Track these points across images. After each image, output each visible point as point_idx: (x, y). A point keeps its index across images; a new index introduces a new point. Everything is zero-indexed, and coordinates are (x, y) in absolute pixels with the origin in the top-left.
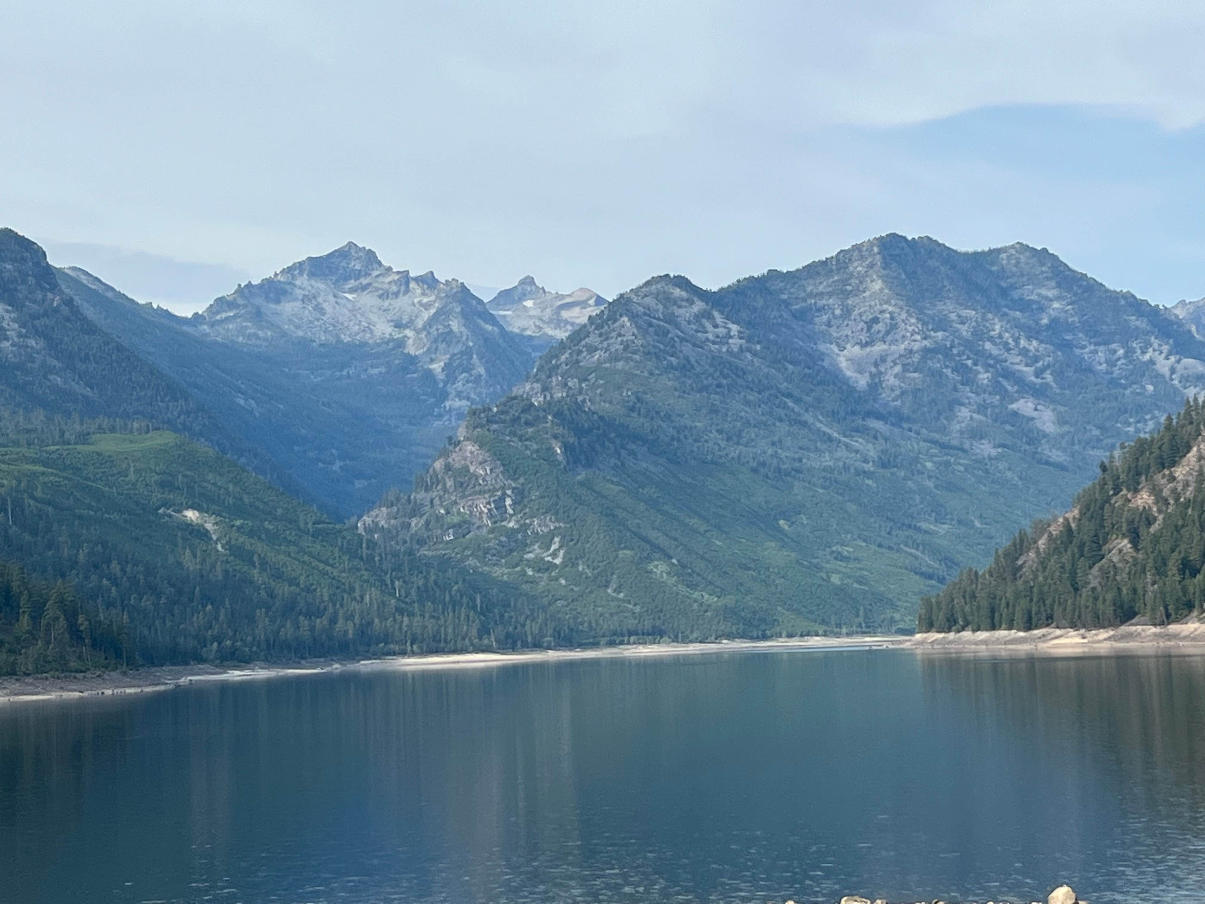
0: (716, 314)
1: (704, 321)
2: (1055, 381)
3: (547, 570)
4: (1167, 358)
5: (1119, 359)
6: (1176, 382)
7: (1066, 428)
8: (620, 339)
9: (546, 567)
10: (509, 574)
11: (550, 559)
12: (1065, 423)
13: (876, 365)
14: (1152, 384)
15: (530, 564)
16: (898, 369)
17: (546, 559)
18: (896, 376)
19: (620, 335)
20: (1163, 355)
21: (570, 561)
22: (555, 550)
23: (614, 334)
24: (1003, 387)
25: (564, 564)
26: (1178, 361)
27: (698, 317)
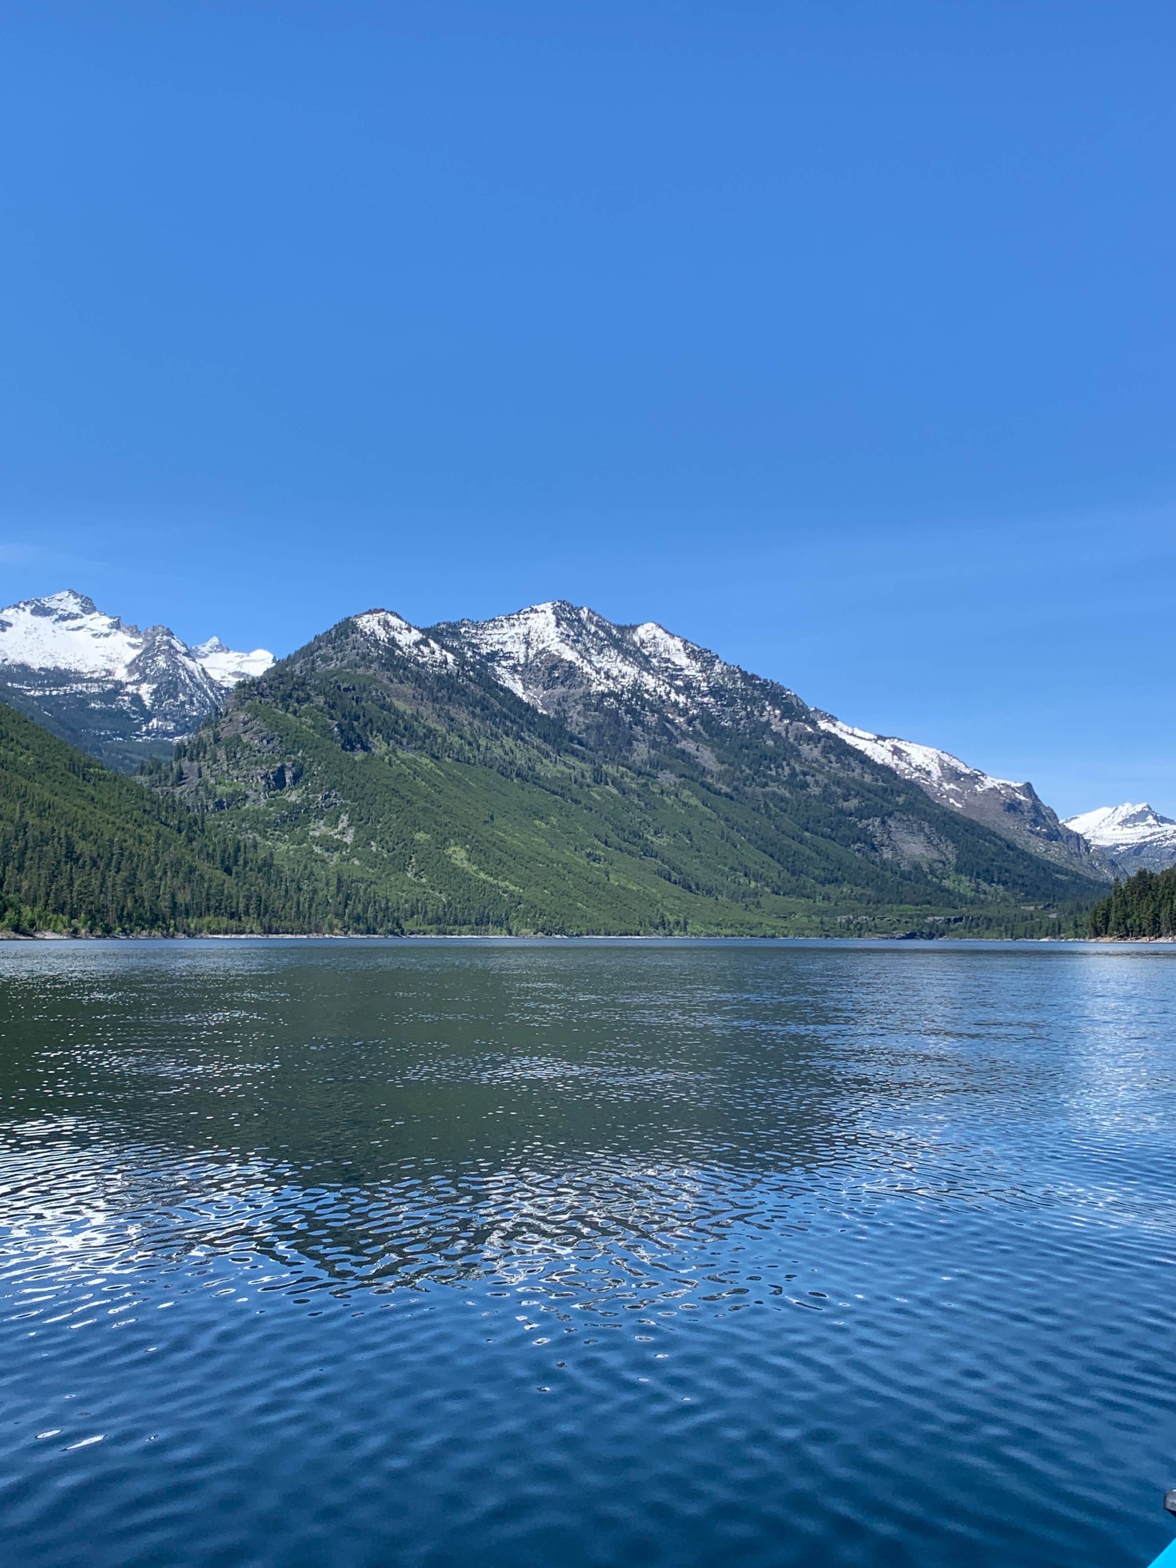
0: (432, 642)
1: (422, 647)
2: (704, 729)
3: (336, 849)
4: (781, 720)
5: (741, 719)
6: (791, 740)
7: (725, 766)
8: (355, 651)
9: (335, 845)
10: (296, 851)
11: (338, 837)
12: (723, 763)
13: (559, 704)
14: (772, 740)
15: (317, 841)
16: (580, 707)
17: (335, 837)
18: (579, 713)
19: (354, 648)
20: (778, 718)
21: (362, 842)
22: (344, 828)
23: (349, 648)
24: (668, 729)
25: (356, 844)
26: (791, 724)
27: (417, 644)
